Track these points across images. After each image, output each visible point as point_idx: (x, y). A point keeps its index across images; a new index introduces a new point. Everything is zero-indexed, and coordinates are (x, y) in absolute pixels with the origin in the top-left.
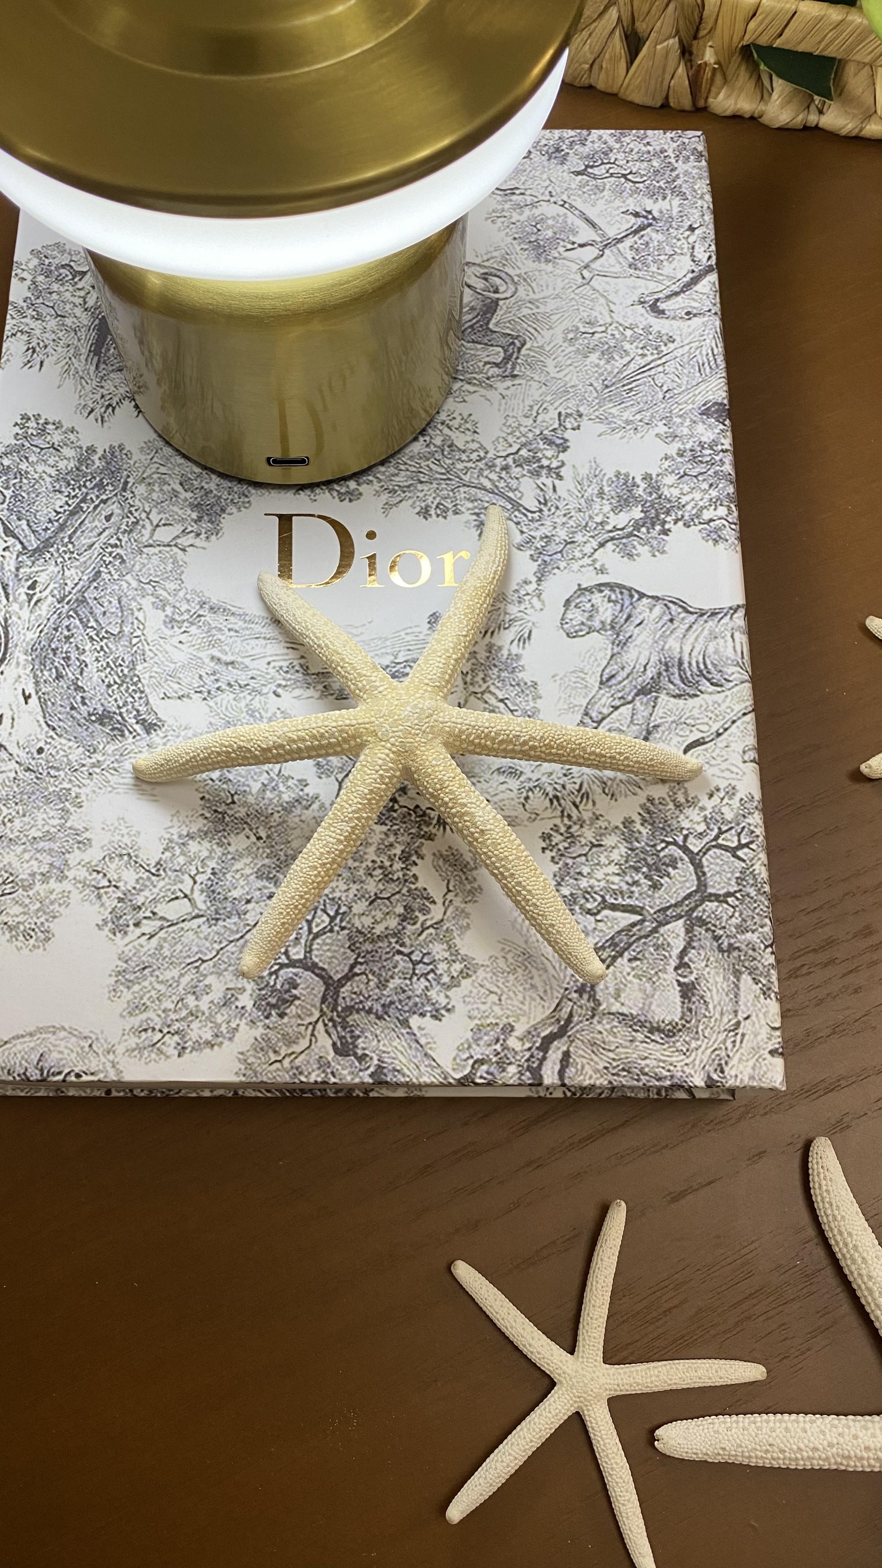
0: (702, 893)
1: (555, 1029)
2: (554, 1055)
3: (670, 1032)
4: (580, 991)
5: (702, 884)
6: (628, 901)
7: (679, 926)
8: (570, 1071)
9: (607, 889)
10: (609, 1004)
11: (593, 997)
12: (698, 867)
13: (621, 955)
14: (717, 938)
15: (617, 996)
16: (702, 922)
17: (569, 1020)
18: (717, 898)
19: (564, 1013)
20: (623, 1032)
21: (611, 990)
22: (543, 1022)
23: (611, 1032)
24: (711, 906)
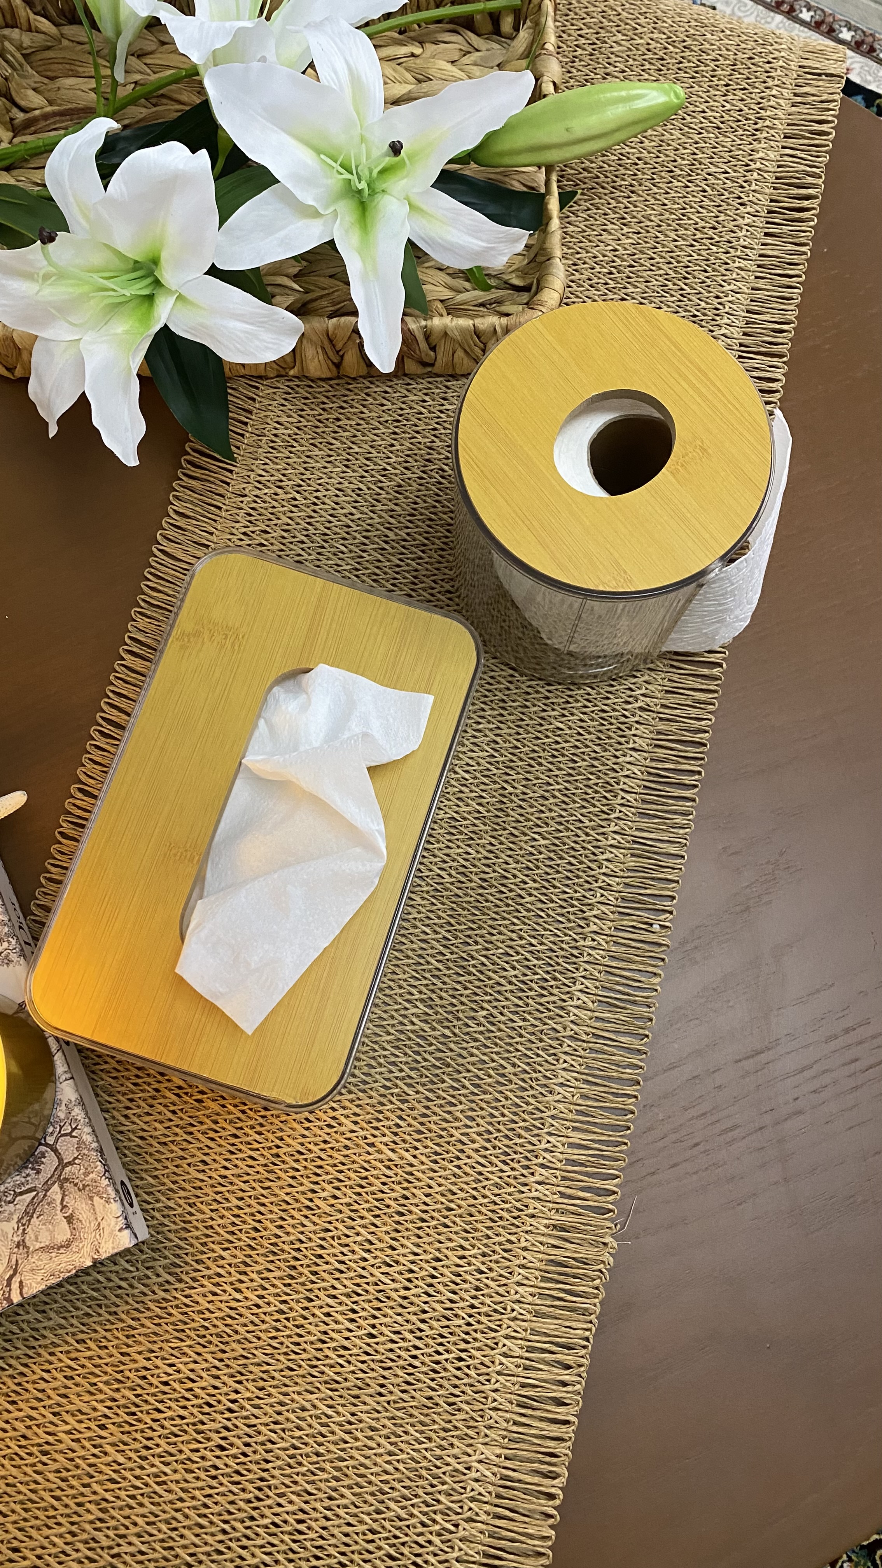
0: (62, 1165)
1: (11, 1272)
2: (15, 1285)
3: (67, 1245)
4: (18, 1246)
5: (60, 1160)
6: (28, 1187)
7: (56, 1187)
8: (25, 1290)
9: (14, 1186)
10: (33, 1245)
11: (25, 1246)
12: (55, 1151)
13: (32, 1217)
14: (76, 1185)
15: (37, 1239)
16: (66, 1180)
17: (17, 1264)
18: (70, 1163)
19: (14, 1262)
20: (45, 1256)
21: (33, 1238)
22: (5, 1272)
23: (39, 1259)
24: (67, 1169)
